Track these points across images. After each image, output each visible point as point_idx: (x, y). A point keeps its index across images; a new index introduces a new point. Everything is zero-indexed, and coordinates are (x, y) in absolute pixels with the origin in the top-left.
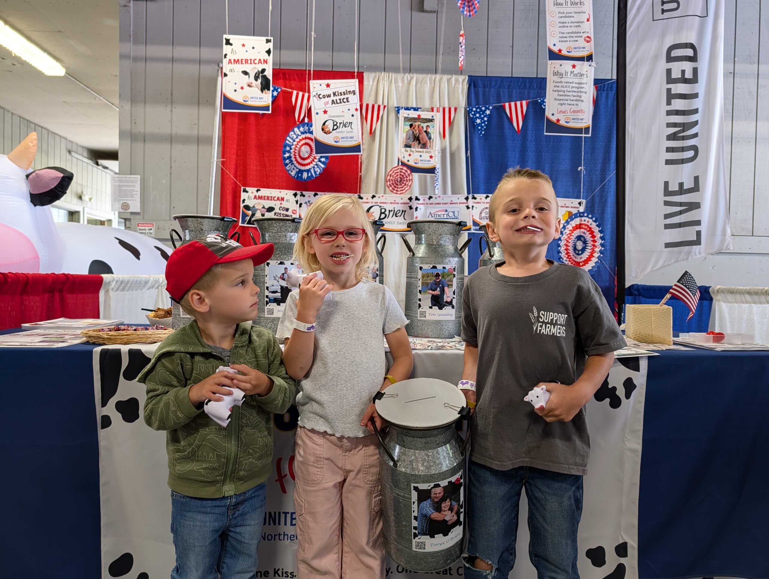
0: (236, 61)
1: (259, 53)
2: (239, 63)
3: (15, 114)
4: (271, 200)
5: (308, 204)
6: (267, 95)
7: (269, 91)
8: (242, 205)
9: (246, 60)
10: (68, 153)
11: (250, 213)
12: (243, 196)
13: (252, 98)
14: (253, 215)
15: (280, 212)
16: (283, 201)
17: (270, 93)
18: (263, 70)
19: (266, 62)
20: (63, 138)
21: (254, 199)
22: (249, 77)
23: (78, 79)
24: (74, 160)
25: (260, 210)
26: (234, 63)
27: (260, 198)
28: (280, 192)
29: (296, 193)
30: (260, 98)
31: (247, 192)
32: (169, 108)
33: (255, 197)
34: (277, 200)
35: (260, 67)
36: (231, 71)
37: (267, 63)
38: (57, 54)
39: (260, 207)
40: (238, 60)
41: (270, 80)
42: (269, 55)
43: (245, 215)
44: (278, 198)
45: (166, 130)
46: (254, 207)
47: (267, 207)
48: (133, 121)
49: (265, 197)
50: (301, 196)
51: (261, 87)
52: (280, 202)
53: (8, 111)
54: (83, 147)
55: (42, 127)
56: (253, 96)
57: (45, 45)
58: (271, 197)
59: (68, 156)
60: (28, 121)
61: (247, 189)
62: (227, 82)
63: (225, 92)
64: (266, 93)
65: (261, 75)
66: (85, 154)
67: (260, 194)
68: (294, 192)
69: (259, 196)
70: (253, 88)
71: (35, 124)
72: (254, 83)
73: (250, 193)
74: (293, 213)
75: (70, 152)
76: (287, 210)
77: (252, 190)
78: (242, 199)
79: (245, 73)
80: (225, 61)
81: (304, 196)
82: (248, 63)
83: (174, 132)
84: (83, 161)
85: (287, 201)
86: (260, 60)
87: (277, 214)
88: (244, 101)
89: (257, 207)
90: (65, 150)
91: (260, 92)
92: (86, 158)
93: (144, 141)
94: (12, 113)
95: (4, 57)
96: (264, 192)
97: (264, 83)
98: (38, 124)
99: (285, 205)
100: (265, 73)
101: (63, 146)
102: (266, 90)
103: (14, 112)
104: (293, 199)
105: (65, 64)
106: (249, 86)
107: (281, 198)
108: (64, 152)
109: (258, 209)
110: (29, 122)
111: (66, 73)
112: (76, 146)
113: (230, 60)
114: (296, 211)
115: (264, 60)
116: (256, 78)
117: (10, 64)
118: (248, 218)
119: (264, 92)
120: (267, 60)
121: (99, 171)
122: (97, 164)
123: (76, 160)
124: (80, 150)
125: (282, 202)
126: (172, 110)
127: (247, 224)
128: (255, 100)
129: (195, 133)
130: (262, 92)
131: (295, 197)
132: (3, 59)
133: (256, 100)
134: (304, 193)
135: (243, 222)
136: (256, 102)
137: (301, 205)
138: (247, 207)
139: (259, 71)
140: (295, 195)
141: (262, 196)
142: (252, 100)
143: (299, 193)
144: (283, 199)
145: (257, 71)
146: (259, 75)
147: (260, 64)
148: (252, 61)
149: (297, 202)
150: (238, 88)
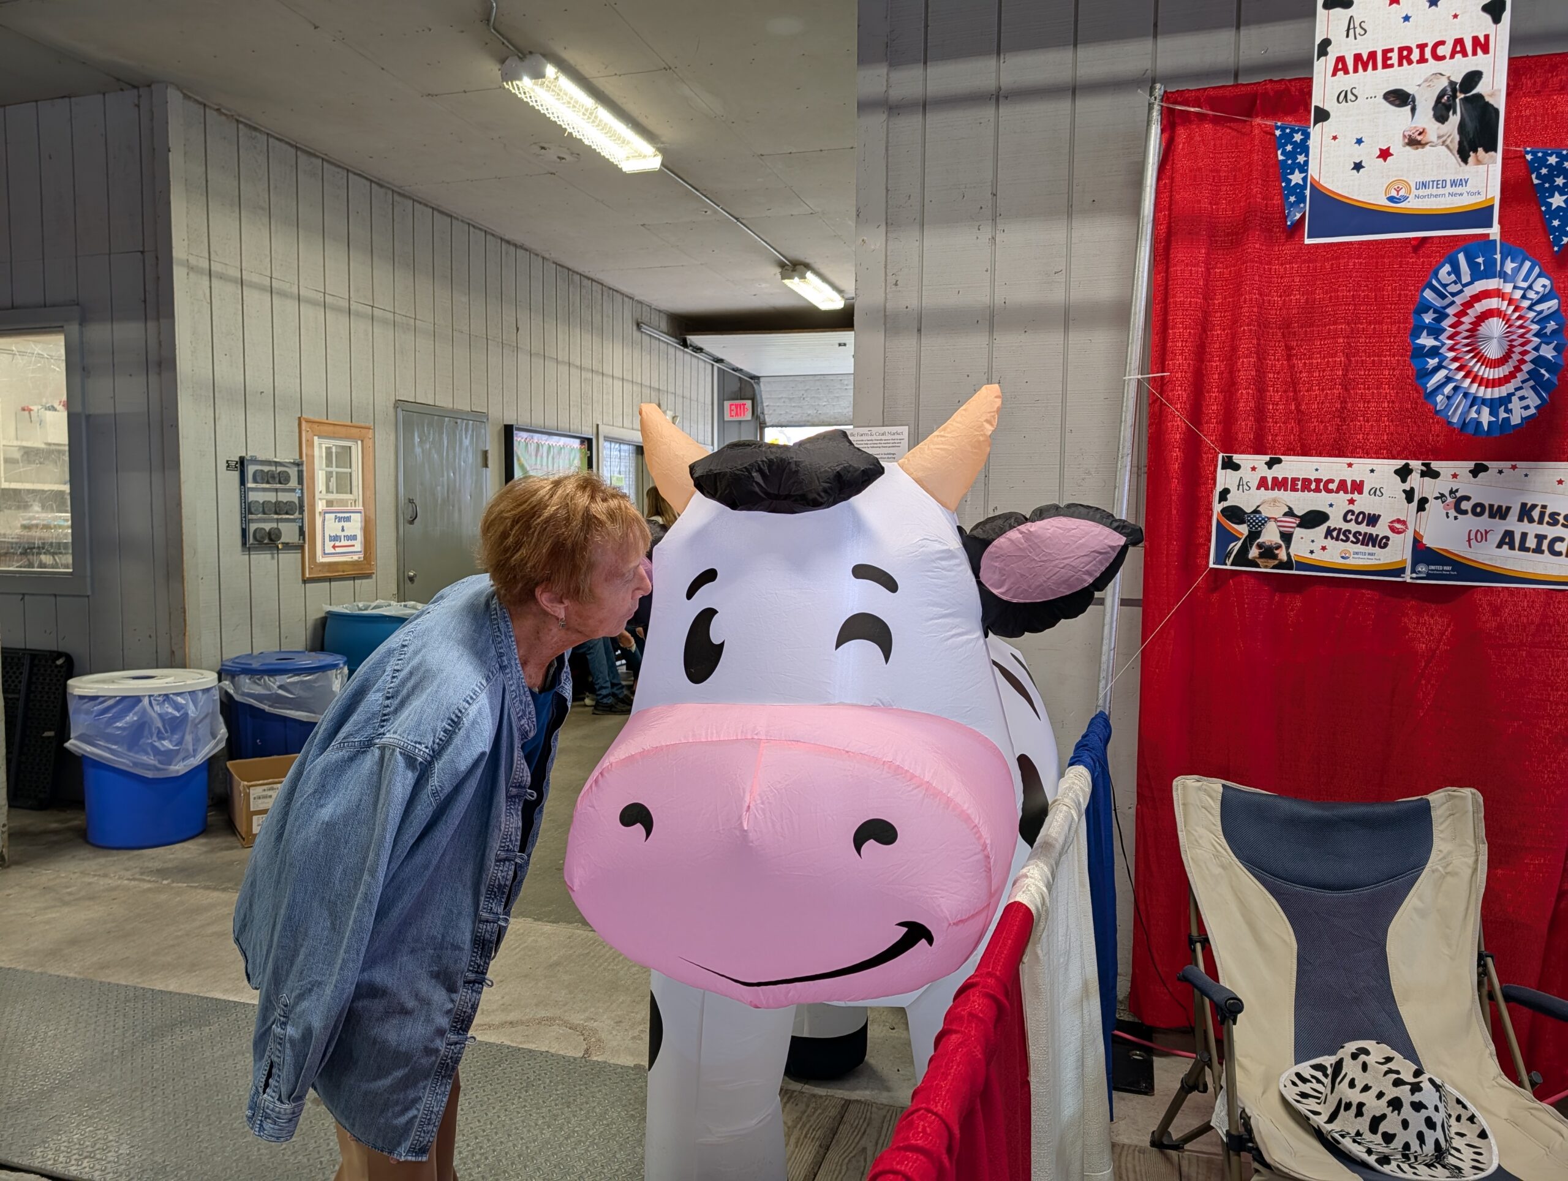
0: (1365, 62)
1: (1455, 16)
2: (1375, 68)
3: (547, 260)
4: (1317, 490)
5: (1449, 500)
6: (1482, 168)
7: (1492, 153)
8: (1217, 507)
9: (1401, 50)
10: (635, 328)
11: (1243, 530)
12: (1224, 478)
13: (1424, 185)
14: (1254, 535)
15: (1345, 526)
16: (1360, 492)
17: (1495, 162)
18: (1473, 78)
19: (1482, 45)
20: (627, 296)
21: (1258, 488)
22: (1413, 110)
23: (680, 174)
24: (646, 339)
25: (1276, 520)
26: (1356, 70)
27: (1280, 484)
28: (1350, 465)
29: (1407, 465)
30: (1454, 183)
31: (1236, 467)
32: (986, 233)
33: (1263, 483)
34: (1337, 492)
35: (1457, 69)
36: (1344, 97)
37: (1486, 50)
38: (650, 123)
39: (1278, 512)
40: (1372, 55)
41: (1497, 111)
42: (1497, 20)
43: (1226, 537)
44: (1342, 485)
45: (979, 296)
46: (1256, 511)
47: (1299, 512)
48: (891, 280)
49: (1294, 480)
50: (1423, 474)
51: (1460, 143)
52: (1349, 496)
53: (537, 255)
54: (660, 311)
55: (593, 280)
56: (1426, 179)
57: (631, 107)
58: (1318, 481)
59: (637, 334)
60: (569, 269)
61: (1237, 458)
62: (1328, 139)
63: (1317, 178)
64: (1479, 162)
65: (1461, 96)
66: (664, 325)
67: (1278, 472)
68: (1399, 463)
69: (1275, 479)
70: (1427, 147)
71: (581, 275)
72: (1434, 129)
73: (1245, 473)
74: (1393, 529)
75: (638, 325)
76: (1373, 520)
77: (1252, 464)
78: (1219, 488)
79: (1399, 98)
80: (1322, 68)
81: (1435, 475)
82: (1410, 62)
83: (999, 300)
84: (659, 339)
85: (1374, 492)
86: (1459, 42)
87: (1335, 534)
88: (1391, 199)
89: (1266, 512)
90: (630, 322)
91: (1454, 159)
92: (665, 333)
93: (919, 330)
94: (544, 258)
95: (545, 145)
96: (1294, 466)
97: (1471, 126)
98: (586, 274)
99: (1364, 503)
100: (1480, 89)
101: (627, 314)
102: (1480, 150)
103: (547, 256)
104: (1397, 487)
105: (663, 143)
106: (1413, 142)
107: (1354, 482)
108: (630, 326)
109: (1269, 518)
110: (570, 273)
111: (663, 164)
112: (648, 309)
113: (1341, 59)
114: (1404, 523)
115: (1475, 40)
116: (1441, 112)
117: (555, 158)
118: (1236, 546)
119: (1471, 160)
120: (1487, 37)
121: (687, 357)
122: (685, 344)
123: (648, 338)
124: (655, 318)
125: (1356, 496)
126: (994, 238)
127: (1232, 564)
128: (1435, 191)
129: (1057, 296)
130: (1464, 159)
131: (1404, 481)
132: (543, 148)
133: (1441, 191)
134: (1435, 465)
135: (1221, 558)
136: (1442, 199)
137: (1422, 504)
138: (1235, 514)
139: (1452, 84)
140: (1404, 473)
141: (1285, 479)
142: (1421, 192)
143: (1416, 465)
144: (1358, 487)
145: (1444, 83)
146: (1454, 97)
147: (1458, 56)
148: (1428, 52)
149: (1409, 495)
150: (1368, 154)
